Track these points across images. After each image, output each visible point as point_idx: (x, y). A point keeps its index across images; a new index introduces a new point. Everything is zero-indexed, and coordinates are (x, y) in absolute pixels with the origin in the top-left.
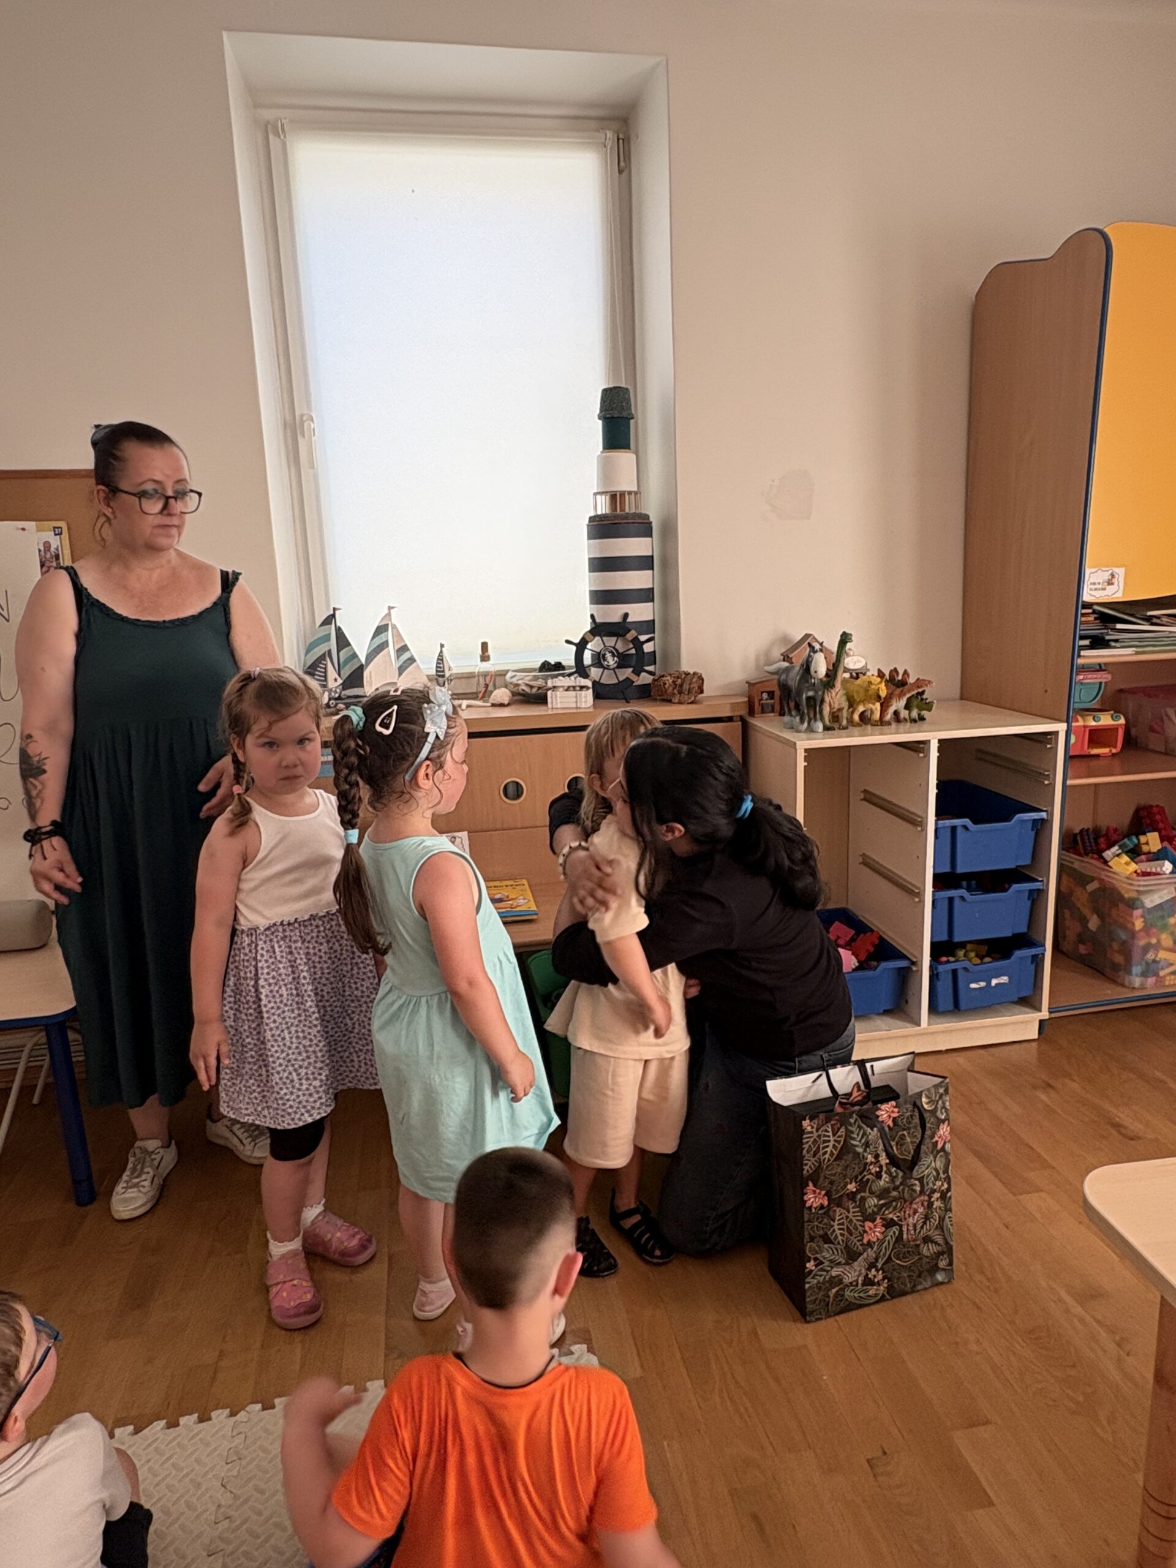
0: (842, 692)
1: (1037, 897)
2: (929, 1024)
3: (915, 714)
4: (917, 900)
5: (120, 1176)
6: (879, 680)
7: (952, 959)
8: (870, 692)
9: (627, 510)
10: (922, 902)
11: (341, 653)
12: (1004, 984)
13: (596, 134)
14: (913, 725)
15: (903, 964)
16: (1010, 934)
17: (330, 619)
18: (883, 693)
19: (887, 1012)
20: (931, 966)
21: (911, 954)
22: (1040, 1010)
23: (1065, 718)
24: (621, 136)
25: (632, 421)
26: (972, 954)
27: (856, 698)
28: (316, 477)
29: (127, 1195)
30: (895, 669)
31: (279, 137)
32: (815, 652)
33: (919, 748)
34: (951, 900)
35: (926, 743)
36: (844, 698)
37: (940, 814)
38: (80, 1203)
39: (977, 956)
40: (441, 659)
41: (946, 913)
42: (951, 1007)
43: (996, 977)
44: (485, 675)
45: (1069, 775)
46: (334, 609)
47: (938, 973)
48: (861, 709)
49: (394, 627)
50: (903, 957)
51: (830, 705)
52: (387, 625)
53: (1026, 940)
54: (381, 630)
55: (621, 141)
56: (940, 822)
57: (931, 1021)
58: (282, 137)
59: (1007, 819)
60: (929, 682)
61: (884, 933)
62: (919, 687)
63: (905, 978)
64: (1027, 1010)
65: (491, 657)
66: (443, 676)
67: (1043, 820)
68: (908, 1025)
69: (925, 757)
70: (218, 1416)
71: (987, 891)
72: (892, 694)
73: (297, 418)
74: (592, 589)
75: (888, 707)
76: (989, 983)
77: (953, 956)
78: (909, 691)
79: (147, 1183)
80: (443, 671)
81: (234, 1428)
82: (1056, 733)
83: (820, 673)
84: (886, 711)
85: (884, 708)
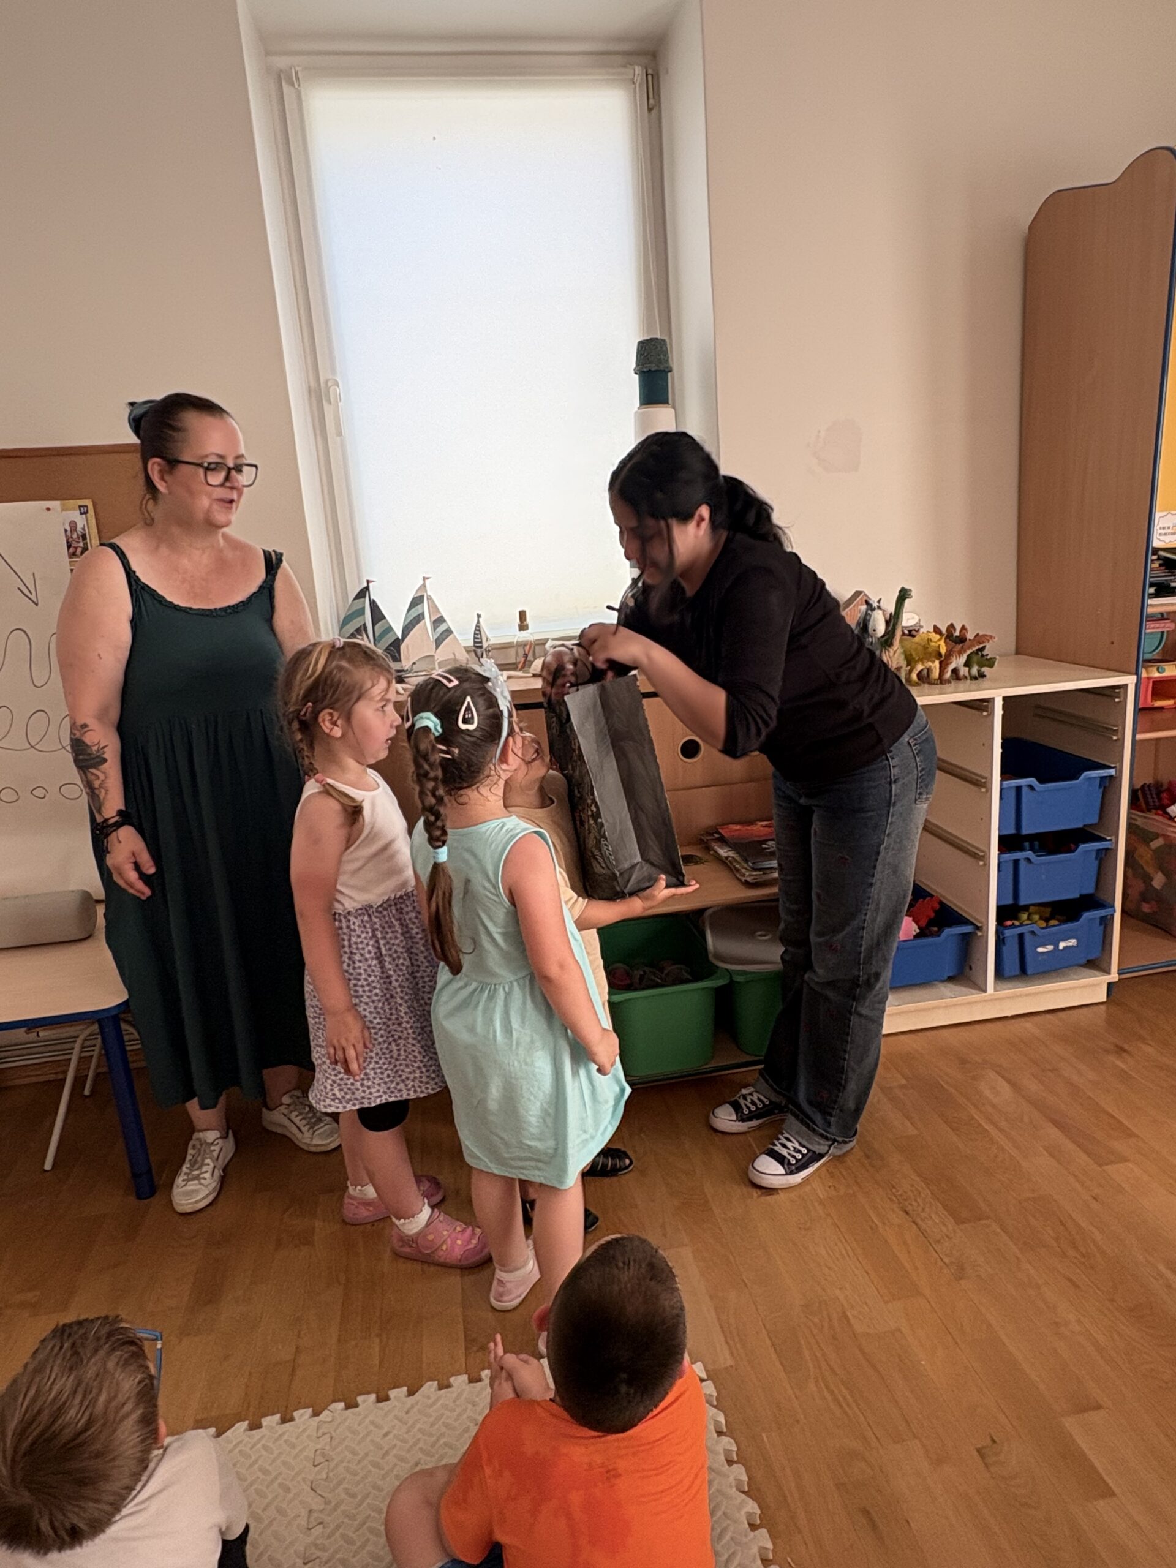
0: (900, 651)
1: (1105, 857)
2: (996, 990)
3: (975, 671)
4: (981, 863)
5: (180, 1167)
6: (938, 637)
7: (1017, 923)
8: (930, 650)
10: (987, 865)
11: (376, 627)
12: (1073, 946)
13: (623, 70)
14: (974, 682)
15: (967, 929)
16: (1077, 896)
17: (363, 593)
18: (943, 650)
19: (951, 979)
20: (997, 933)
21: (976, 919)
22: (1108, 972)
23: (1134, 671)
24: (650, 71)
25: (669, 374)
26: (1036, 917)
27: (914, 656)
28: (343, 445)
29: (189, 1188)
30: (952, 625)
31: (293, 85)
32: (873, 609)
33: (982, 706)
34: (1016, 863)
35: (990, 701)
36: (903, 657)
37: (1005, 773)
38: (139, 1197)
39: (1041, 918)
40: (478, 630)
41: (1012, 876)
42: (1018, 972)
43: (1064, 940)
44: (525, 645)
45: (1139, 728)
46: (368, 582)
47: (1004, 939)
48: (920, 667)
49: (429, 598)
50: (965, 922)
52: (422, 597)
53: (1094, 901)
54: (417, 601)
55: (650, 77)
56: (1005, 782)
57: (998, 988)
58: (296, 86)
59: (1075, 777)
60: (991, 637)
61: (944, 897)
62: (980, 643)
63: (968, 945)
64: (1097, 973)
65: (530, 626)
66: (481, 647)
67: (1111, 776)
68: (974, 991)
69: (989, 715)
70: (302, 1415)
71: (1051, 852)
72: (951, 650)
73: (322, 385)
75: (947, 664)
76: (1056, 946)
77: (1017, 918)
78: (970, 647)
79: (207, 1175)
80: (481, 642)
81: (318, 1429)
82: (1126, 686)
83: (878, 631)
84: (946, 669)
85: (943, 666)
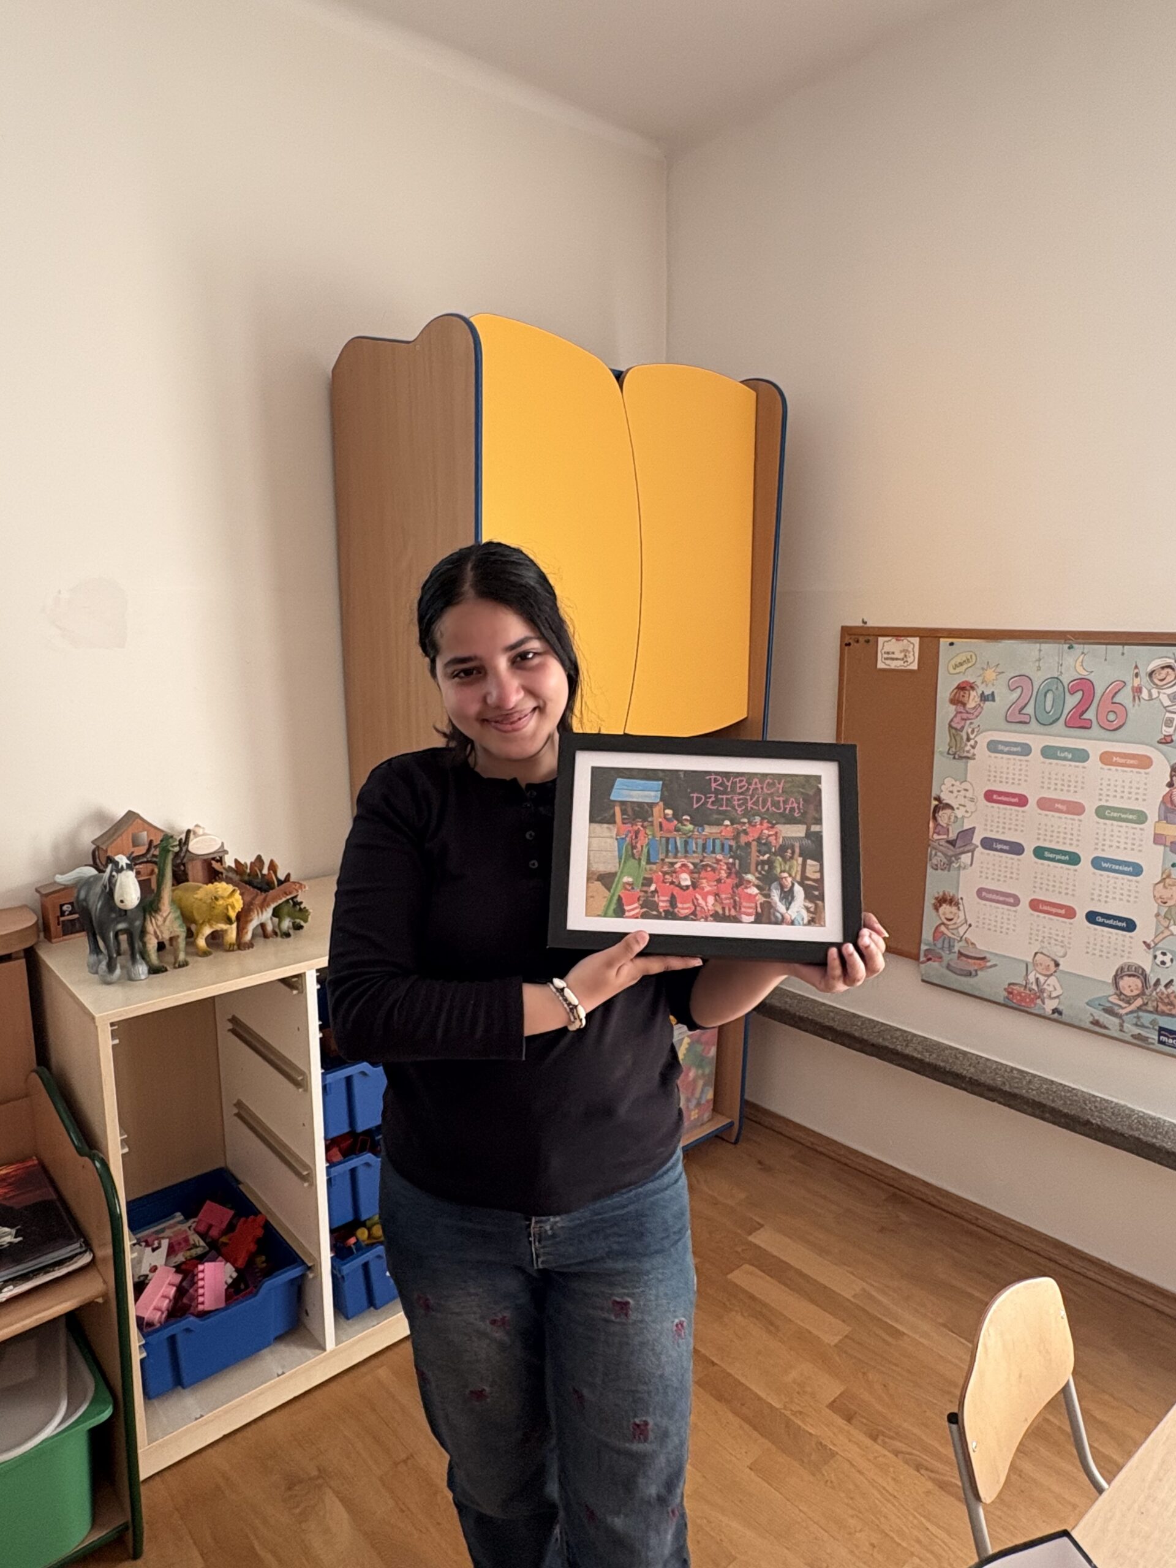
2: (337, 1342)
3: (286, 924)
4: (306, 1185)
8: (216, 911)
10: (313, 1185)
14: (285, 946)
15: (297, 1271)
18: (238, 906)
19: (280, 1338)
20: (333, 1267)
30: (259, 858)
32: (120, 870)
33: (290, 986)
34: (353, 1171)
35: (300, 976)
36: (179, 922)
37: (328, 1064)
41: (349, 1188)
42: (365, 1307)
47: (342, 1277)
48: (207, 931)
51: (157, 937)
56: (330, 1077)
57: (340, 1336)
60: (302, 880)
61: (270, 1212)
62: (287, 894)
63: (301, 1291)
68: (308, 1352)
69: (300, 993)
72: (251, 903)
75: (247, 922)
78: (273, 900)
83: (126, 902)
84: (244, 929)
85: (241, 924)
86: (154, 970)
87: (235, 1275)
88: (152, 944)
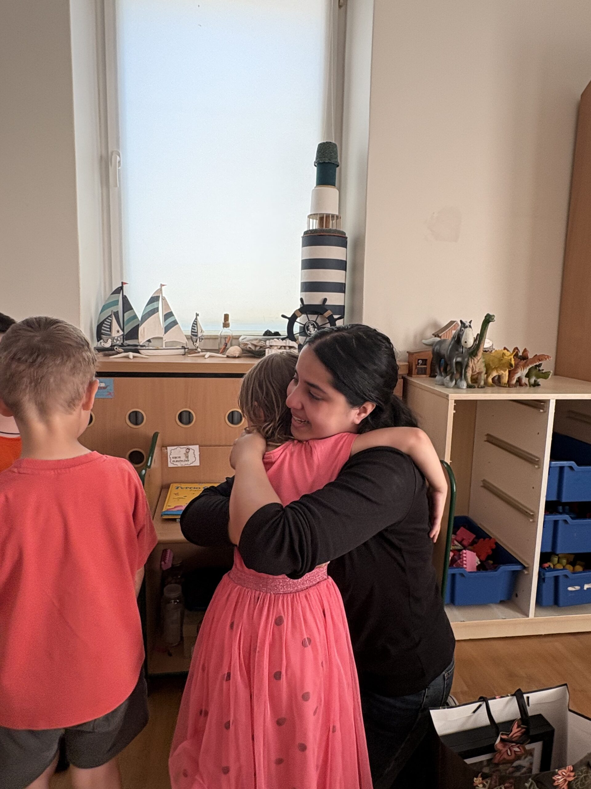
0: (482, 360)
2: (535, 617)
4: (531, 520)
6: (509, 353)
9: (331, 227)
10: (535, 522)
11: (125, 314)
15: (517, 568)
17: (119, 290)
20: (539, 573)
21: (525, 562)
25: (338, 169)
26: (564, 561)
27: (491, 365)
30: (516, 348)
32: (465, 327)
33: (540, 405)
35: (547, 402)
36: (484, 365)
40: (195, 323)
41: (553, 532)
42: (552, 602)
43: (587, 583)
46: (123, 283)
47: (544, 579)
48: (495, 374)
49: (164, 299)
51: (472, 369)
52: (159, 297)
56: (553, 463)
57: (537, 614)
60: (548, 357)
61: (498, 539)
62: (540, 361)
63: (517, 579)
65: (230, 325)
66: (196, 336)
68: (519, 615)
69: (544, 412)
73: (109, 154)
74: (303, 281)
75: (514, 374)
76: (582, 587)
78: (531, 363)
80: (197, 332)
84: (513, 377)
85: (511, 375)
86: (469, 387)
87: (479, 563)
88: (469, 374)
